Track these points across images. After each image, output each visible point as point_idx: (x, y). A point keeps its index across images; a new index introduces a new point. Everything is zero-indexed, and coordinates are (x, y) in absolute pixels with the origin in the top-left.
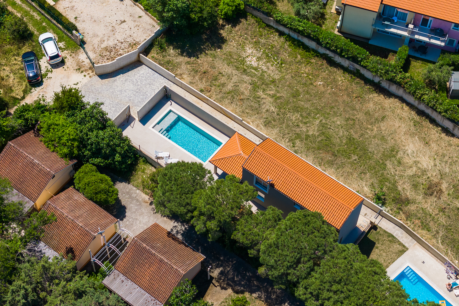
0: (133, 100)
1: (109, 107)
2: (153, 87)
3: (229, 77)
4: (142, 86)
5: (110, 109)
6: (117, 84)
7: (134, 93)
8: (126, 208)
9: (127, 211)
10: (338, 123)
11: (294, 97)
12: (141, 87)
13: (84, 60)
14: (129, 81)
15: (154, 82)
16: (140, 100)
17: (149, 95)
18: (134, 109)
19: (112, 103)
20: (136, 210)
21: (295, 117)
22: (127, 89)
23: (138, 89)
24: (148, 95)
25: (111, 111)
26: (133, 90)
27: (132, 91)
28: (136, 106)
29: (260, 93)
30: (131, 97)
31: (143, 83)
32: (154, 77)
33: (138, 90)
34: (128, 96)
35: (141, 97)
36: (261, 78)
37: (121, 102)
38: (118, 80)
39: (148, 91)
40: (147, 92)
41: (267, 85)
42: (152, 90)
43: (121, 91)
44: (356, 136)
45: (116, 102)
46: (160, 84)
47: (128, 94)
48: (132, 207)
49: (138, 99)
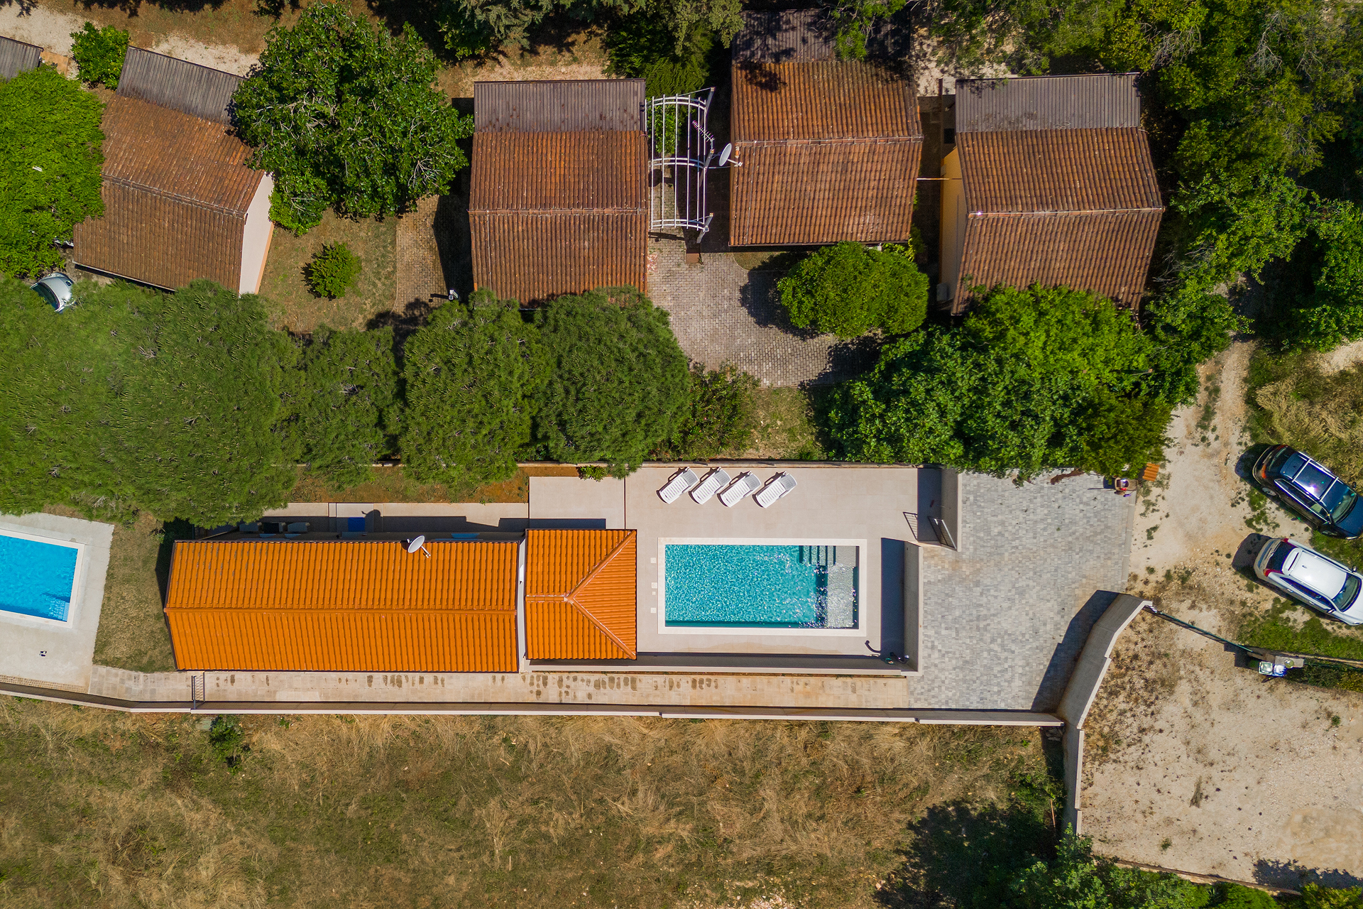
0: (970, 589)
1: (1010, 528)
2: (954, 662)
3: (791, 822)
4: (982, 644)
5: (1002, 523)
6: (1049, 605)
7: (984, 612)
8: (758, 323)
9: (752, 320)
10: (451, 880)
11: (600, 879)
12: (981, 640)
13: (1196, 612)
14: (1027, 636)
15: (961, 676)
16: (955, 602)
17: (944, 632)
18: (947, 566)
19: (1014, 544)
20: (734, 338)
21: (559, 823)
22: (1010, 608)
23: (985, 629)
24: (946, 629)
25: (995, 519)
26: (994, 615)
27: (992, 611)
28: (950, 578)
29: (684, 831)
30: (982, 594)
31: (985, 654)
32: (974, 690)
33: (981, 626)
34: (992, 592)
35: (957, 613)
36: (714, 876)
37: (992, 563)
38: (1058, 618)
39: (954, 641)
40: (954, 635)
41: (689, 866)
42: (948, 652)
43: (1022, 593)
44: (388, 872)
45: (1006, 554)
46: (943, 682)
47: (996, 597)
48: (749, 336)
49: (960, 600)
